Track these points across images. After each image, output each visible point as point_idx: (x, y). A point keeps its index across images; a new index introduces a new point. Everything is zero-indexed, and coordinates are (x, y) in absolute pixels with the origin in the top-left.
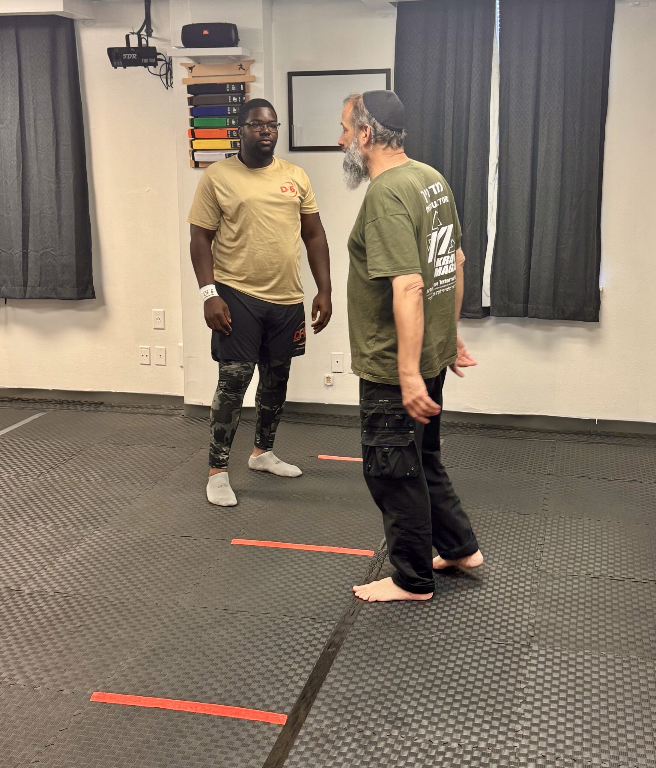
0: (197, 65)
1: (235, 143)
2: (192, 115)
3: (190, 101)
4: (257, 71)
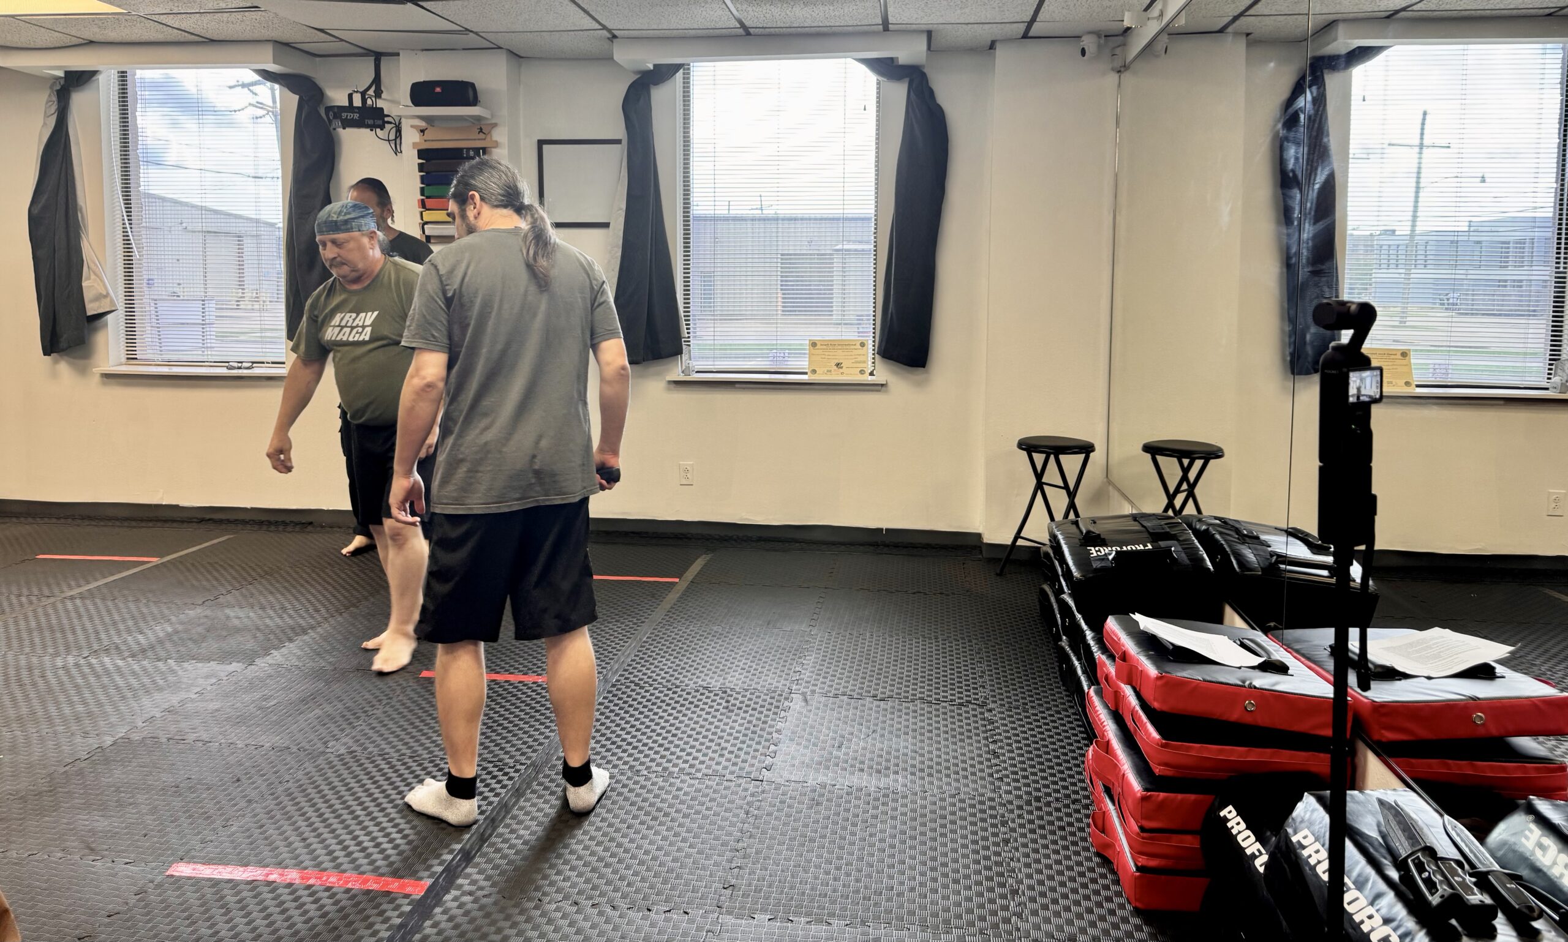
0: (429, 127)
2: (422, 183)
3: (421, 167)
4: (500, 135)
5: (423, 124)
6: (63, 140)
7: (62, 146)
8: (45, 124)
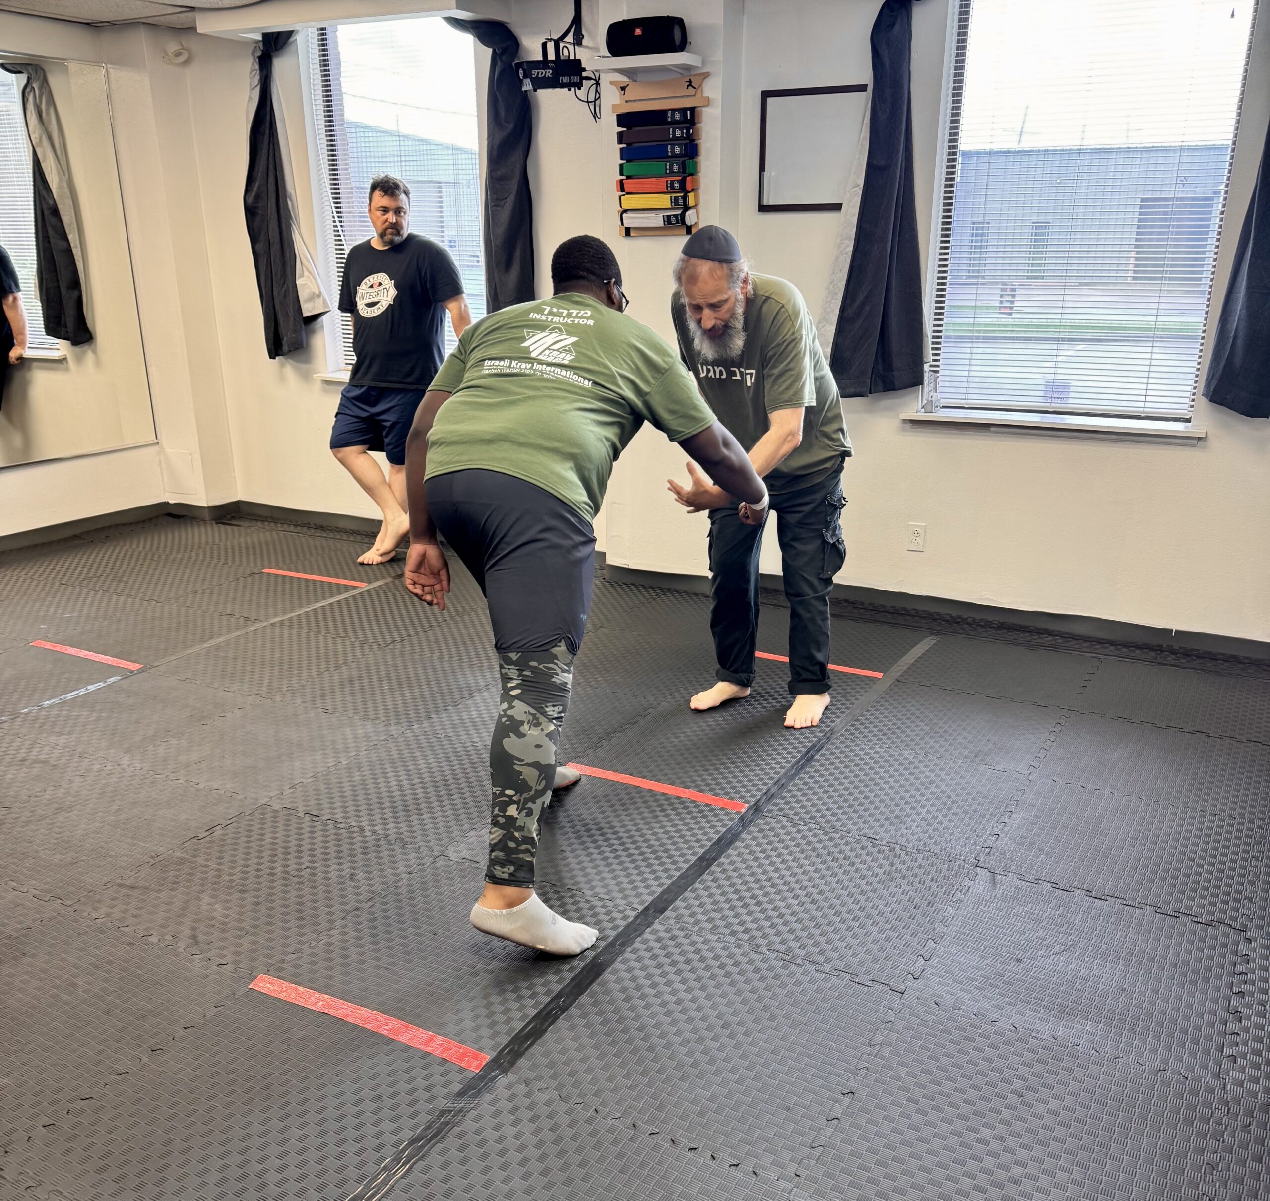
0: (631, 84)
1: (676, 199)
2: (622, 159)
3: (621, 138)
4: (712, 89)
5: (623, 79)
6: (268, 117)
7: (268, 124)
8: (250, 98)
